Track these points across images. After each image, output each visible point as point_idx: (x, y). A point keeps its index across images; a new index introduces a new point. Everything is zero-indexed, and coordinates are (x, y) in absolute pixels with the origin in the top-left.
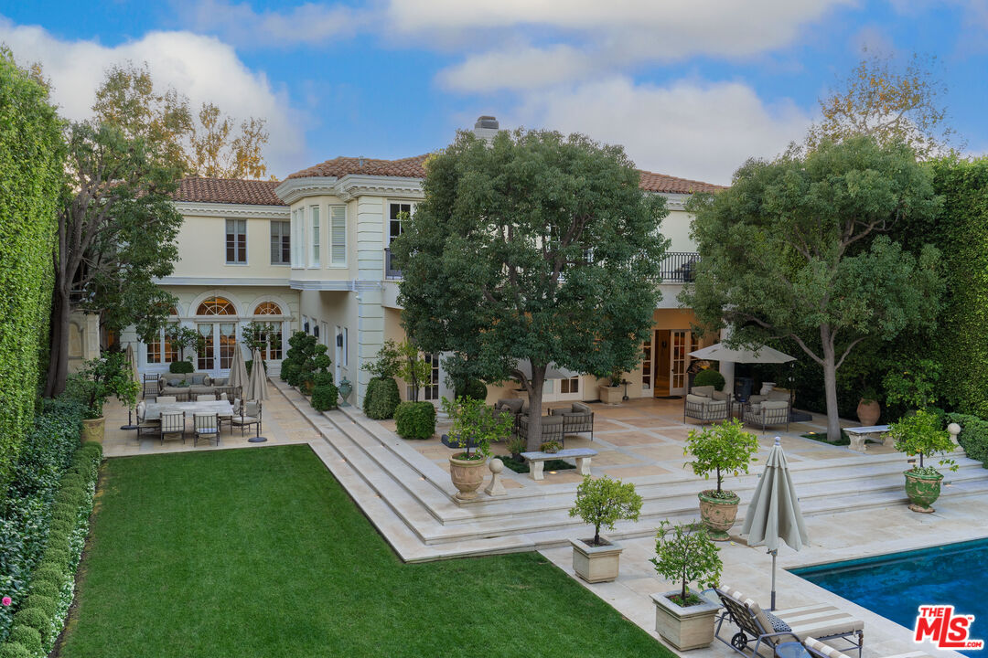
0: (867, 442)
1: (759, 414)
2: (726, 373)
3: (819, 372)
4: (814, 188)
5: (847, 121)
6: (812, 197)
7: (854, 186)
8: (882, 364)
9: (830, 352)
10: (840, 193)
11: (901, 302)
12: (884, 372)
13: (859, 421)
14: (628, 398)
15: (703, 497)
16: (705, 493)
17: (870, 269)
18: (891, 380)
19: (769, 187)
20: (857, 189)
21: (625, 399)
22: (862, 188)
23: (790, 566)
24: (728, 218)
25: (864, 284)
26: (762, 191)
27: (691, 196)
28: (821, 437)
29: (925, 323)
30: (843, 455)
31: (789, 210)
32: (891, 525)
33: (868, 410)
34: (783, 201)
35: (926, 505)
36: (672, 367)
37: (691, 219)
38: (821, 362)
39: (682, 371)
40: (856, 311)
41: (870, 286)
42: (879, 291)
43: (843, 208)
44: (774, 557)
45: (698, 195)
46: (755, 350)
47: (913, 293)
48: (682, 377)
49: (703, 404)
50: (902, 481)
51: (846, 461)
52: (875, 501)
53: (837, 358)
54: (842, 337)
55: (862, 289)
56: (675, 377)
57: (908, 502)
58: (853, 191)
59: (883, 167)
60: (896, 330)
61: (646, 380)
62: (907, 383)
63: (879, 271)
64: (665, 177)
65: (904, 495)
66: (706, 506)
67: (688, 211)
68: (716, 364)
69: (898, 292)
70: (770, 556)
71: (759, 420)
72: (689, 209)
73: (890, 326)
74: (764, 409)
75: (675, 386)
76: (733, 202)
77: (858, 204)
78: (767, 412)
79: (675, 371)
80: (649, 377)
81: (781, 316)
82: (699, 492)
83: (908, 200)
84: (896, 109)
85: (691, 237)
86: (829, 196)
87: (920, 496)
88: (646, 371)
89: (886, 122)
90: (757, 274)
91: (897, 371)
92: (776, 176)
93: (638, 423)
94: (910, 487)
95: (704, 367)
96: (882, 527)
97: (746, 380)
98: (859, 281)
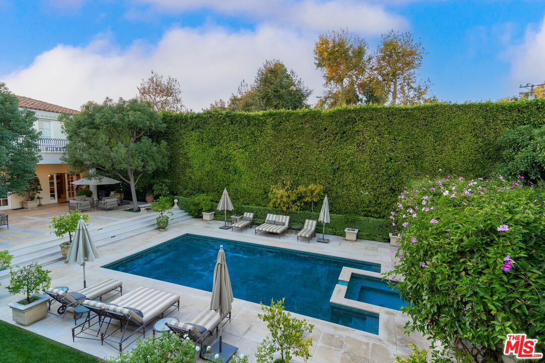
0: (147, 209)
1: (104, 204)
2: (93, 190)
3: (129, 186)
4: (117, 116)
5: (148, 97)
6: (116, 119)
7: (132, 117)
8: (152, 181)
9: (132, 179)
10: (126, 119)
11: (154, 160)
12: (153, 184)
13: (146, 202)
14: (42, 205)
15: (62, 245)
16: (63, 244)
17: (141, 148)
18: (155, 187)
19: (97, 114)
20: (133, 118)
21: (40, 205)
22: (135, 118)
23: (103, 265)
24: (80, 125)
25: (139, 153)
26: (95, 115)
27: (60, 114)
28: (130, 210)
29: (164, 167)
30: (137, 216)
31: (107, 124)
32: (151, 238)
33: (149, 198)
34: (103, 120)
35: (164, 228)
36: (67, 189)
37: (62, 124)
38: (129, 182)
39: (73, 190)
40: (137, 163)
41: (142, 154)
42: (145, 156)
43: (129, 125)
44: (84, 266)
45: (64, 114)
46: (100, 179)
47: (158, 157)
48: (73, 193)
49: (77, 204)
50: (156, 222)
51: (138, 217)
52: (146, 231)
53: (135, 180)
54: (136, 173)
55: (138, 155)
56: (69, 193)
57: (158, 228)
58: (131, 119)
59: (143, 111)
60: (153, 169)
61: (53, 196)
62: (160, 187)
63: (144, 149)
64: (55, 106)
65: (157, 226)
66: (63, 249)
67: (59, 120)
68: (88, 186)
69: (153, 156)
70: (82, 266)
71: (105, 207)
72: (60, 119)
73: (150, 168)
74: (107, 202)
75: (70, 197)
76: (81, 119)
77: (135, 124)
78: (108, 204)
79: (69, 190)
80: (54, 195)
81: (108, 166)
82: (60, 244)
83: (153, 124)
84: (165, 96)
85: (62, 132)
86: (123, 120)
87: (162, 226)
88: (52, 191)
89: (162, 100)
90: (95, 149)
91: (157, 184)
92: (101, 109)
93: (42, 216)
94: (158, 223)
95: (83, 188)
96: (147, 239)
97: (103, 191)
98: (137, 152)
